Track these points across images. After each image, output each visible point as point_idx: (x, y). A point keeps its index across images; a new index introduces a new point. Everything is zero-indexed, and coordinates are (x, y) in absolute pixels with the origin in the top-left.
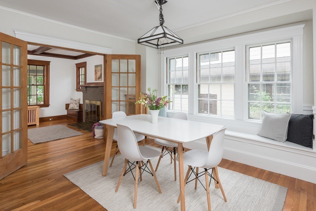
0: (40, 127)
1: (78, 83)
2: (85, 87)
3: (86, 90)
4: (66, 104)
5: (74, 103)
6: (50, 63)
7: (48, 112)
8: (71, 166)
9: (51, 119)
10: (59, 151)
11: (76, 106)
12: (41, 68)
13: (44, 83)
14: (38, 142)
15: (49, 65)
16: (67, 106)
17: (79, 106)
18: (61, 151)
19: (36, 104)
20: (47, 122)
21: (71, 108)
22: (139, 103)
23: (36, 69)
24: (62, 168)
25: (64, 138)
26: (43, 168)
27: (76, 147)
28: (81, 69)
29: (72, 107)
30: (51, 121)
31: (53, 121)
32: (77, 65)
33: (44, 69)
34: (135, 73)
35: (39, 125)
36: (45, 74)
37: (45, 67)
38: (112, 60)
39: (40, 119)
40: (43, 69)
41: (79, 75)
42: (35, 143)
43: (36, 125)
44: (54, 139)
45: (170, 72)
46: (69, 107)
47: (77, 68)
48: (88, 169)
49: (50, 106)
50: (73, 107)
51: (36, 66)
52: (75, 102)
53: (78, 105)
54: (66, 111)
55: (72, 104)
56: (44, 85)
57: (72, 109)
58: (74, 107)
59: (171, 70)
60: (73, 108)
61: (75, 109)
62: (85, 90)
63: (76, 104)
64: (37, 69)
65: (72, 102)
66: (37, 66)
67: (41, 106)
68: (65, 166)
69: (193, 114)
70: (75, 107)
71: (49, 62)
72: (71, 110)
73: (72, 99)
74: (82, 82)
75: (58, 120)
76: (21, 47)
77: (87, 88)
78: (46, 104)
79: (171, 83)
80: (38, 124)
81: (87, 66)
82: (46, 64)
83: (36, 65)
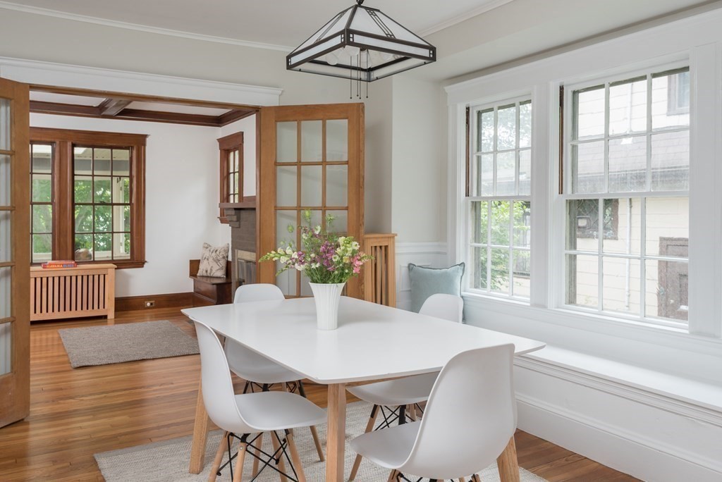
0: (116, 323)
1: (225, 197)
2: (235, 209)
3: (238, 220)
4: (191, 261)
5: (211, 259)
6: (147, 139)
7: (141, 283)
8: (127, 436)
9: (148, 304)
10: (123, 392)
11: (216, 267)
12: (123, 155)
13: (131, 200)
14: (84, 364)
15: (145, 145)
16: (194, 265)
17: (224, 269)
18: (127, 392)
19: (111, 259)
20: (139, 311)
21: (205, 274)
22: (274, 259)
23: (110, 159)
24: (104, 437)
25: (153, 359)
26: (59, 431)
27: (172, 386)
28: (232, 154)
29: (207, 271)
30: (148, 308)
31: (153, 308)
32: (222, 141)
33: (131, 158)
34: (347, 163)
35: (115, 318)
36: (134, 173)
37: (135, 152)
38: (278, 123)
39: (117, 300)
40: (128, 159)
41: (229, 174)
42: (76, 365)
43: (105, 317)
44: (127, 360)
45: (479, 158)
46: (200, 271)
47: (223, 152)
48: (164, 448)
49: (146, 265)
50: (209, 272)
51: (110, 150)
52: (214, 254)
53: (223, 263)
54: (191, 281)
55: (206, 261)
56: (130, 204)
57: (208, 277)
58: (211, 270)
59: (483, 150)
60: (209, 275)
61: (215, 275)
62: (235, 218)
63: (217, 261)
64: (113, 159)
65: (207, 254)
66: (113, 150)
67: (121, 264)
68: (113, 433)
69: (544, 307)
70: (214, 271)
71: (145, 136)
72: (204, 280)
73: (207, 247)
74: (234, 195)
75: (168, 306)
76: (11, 100)
77: (242, 212)
78: (137, 259)
79: (484, 195)
80: (111, 315)
81: (244, 144)
82: (136, 143)
83: (112, 148)
